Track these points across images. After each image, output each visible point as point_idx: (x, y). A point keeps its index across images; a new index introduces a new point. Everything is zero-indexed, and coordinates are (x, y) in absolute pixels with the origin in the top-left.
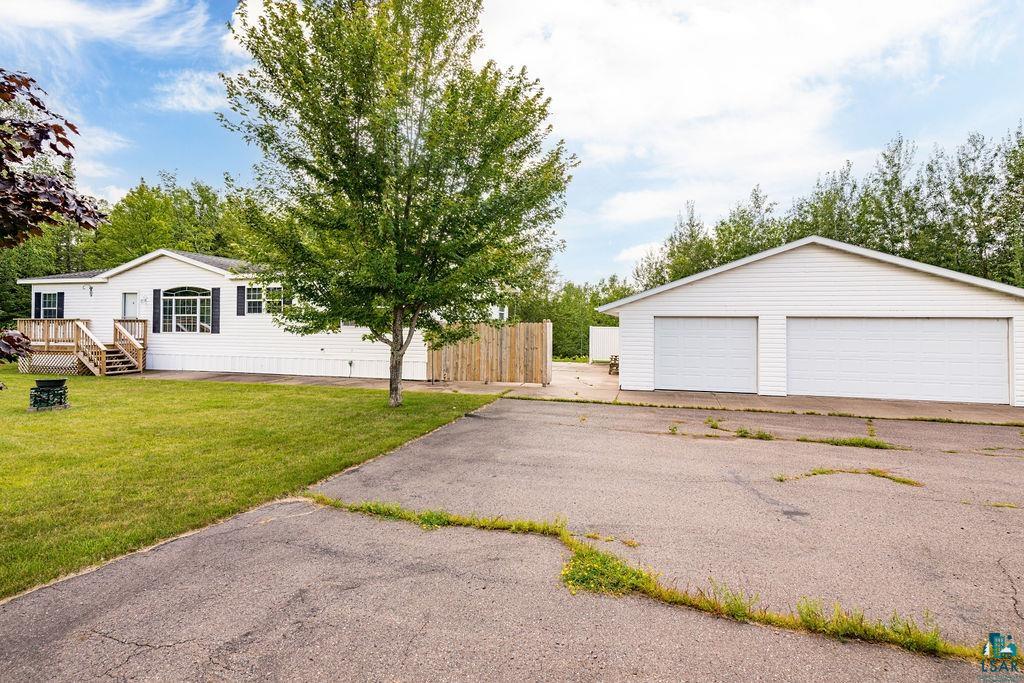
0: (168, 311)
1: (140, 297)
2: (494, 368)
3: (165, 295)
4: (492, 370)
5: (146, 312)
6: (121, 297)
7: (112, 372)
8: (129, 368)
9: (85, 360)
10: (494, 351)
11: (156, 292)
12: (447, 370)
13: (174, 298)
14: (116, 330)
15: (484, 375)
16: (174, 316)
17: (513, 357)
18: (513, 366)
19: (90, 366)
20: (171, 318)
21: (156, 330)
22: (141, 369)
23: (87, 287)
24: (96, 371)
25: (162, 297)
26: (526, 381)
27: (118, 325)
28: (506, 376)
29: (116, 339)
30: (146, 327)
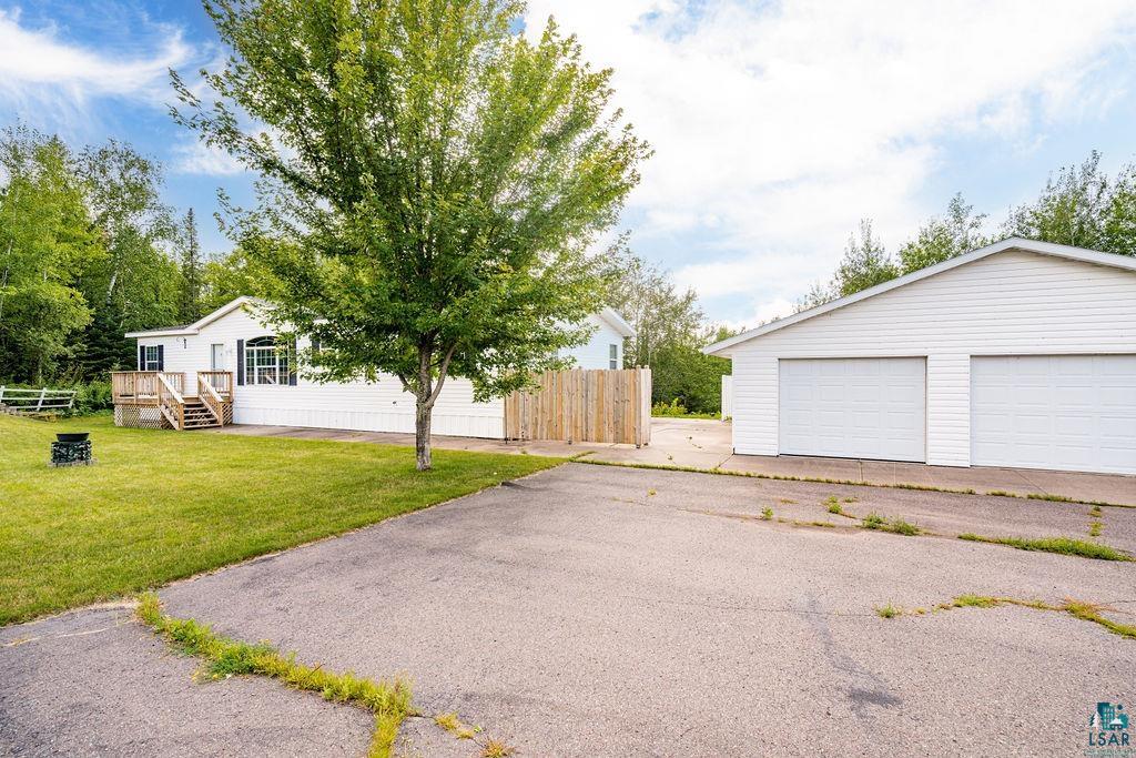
0: (251, 363)
1: (226, 348)
2: (579, 424)
3: (248, 345)
4: (576, 427)
5: (231, 364)
6: (209, 348)
7: (191, 426)
8: (212, 422)
9: (167, 413)
10: (578, 403)
11: (240, 343)
12: (525, 427)
13: (255, 348)
14: (200, 383)
15: (567, 434)
16: (256, 367)
17: (600, 412)
18: (600, 423)
19: (171, 419)
20: (253, 369)
21: (240, 382)
22: (221, 423)
23: (181, 339)
24: (175, 424)
25: (245, 348)
26: (616, 441)
27: (201, 377)
28: (593, 435)
29: (200, 392)
30: (231, 380)
